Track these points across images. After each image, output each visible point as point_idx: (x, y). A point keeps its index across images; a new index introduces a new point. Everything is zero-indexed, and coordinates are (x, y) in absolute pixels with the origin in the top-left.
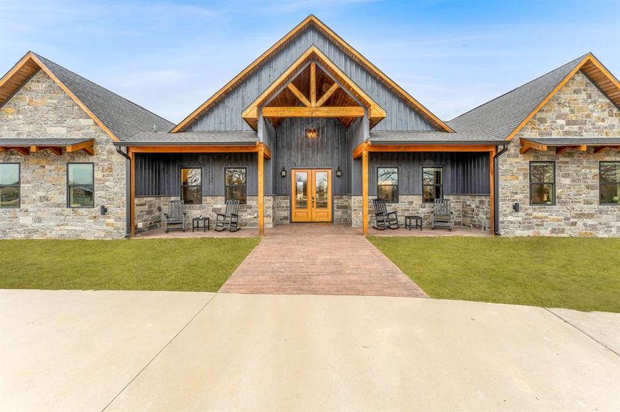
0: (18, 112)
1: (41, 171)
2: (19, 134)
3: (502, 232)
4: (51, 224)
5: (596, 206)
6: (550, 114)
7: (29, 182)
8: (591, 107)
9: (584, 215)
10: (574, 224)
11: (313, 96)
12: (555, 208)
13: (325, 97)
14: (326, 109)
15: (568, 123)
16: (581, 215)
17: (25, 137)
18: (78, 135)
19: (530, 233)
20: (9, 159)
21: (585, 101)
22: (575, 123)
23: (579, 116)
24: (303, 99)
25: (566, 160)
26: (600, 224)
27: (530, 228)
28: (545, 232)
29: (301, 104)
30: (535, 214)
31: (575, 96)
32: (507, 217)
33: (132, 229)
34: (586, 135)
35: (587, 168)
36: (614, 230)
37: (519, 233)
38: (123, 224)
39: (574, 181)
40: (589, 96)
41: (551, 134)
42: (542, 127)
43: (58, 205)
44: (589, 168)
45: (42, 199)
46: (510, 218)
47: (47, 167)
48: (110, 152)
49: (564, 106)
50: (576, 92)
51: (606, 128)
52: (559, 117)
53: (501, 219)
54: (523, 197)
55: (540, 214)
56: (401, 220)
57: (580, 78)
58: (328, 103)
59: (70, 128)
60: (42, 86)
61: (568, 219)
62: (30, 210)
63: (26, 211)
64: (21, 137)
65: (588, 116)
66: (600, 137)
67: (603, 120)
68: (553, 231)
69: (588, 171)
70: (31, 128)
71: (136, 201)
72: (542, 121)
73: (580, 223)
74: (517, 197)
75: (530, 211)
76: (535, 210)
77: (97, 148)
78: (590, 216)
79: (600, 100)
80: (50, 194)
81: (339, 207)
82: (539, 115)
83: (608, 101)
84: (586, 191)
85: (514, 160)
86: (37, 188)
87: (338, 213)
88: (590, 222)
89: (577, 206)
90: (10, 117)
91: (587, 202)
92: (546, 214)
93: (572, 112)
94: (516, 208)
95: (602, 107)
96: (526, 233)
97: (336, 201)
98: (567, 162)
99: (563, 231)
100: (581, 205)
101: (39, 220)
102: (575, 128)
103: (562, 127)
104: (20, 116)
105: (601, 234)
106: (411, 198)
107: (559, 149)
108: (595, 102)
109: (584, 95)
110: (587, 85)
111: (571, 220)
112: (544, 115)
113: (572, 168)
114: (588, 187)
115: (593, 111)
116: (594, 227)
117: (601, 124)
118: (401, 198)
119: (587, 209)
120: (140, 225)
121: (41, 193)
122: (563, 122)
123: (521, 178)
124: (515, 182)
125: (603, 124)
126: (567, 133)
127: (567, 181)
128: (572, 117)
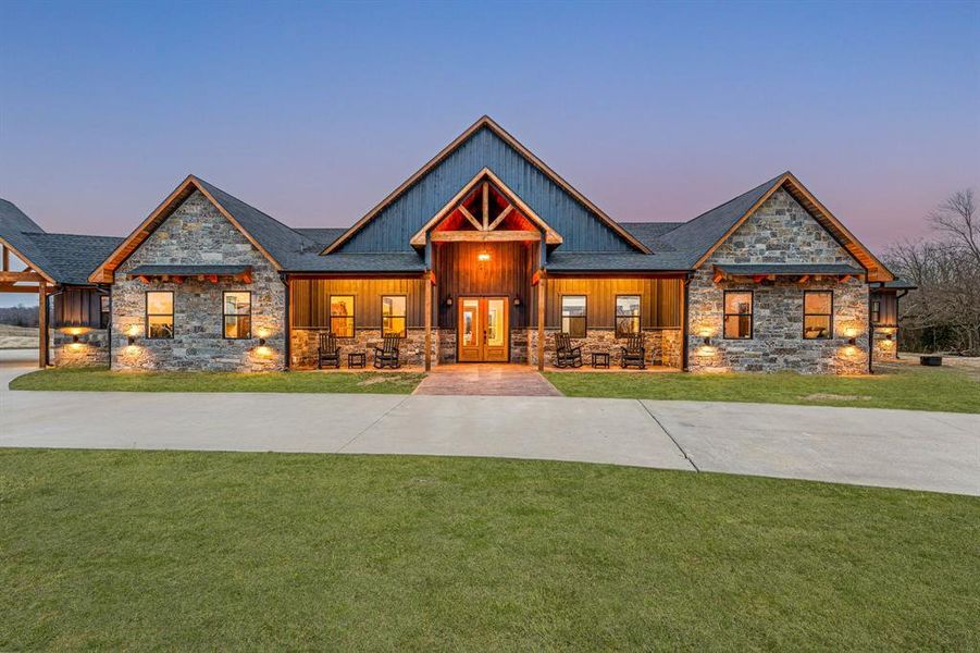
0: (172, 237)
1: (196, 300)
2: (173, 260)
3: (690, 368)
4: (207, 356)
5: (799, 340)
6: (749, 238)
7: (183, 312)
8: (795, 229)
9: (785, 350)
10: (773, 360)
11: (486, 220)
12: (752, 342)
13: (499, 219)
14: (499, 233)
15: (769, 248)
16: (781, 351)
17: (179, 263)
18: (234, 261)
19: (723, 370)
20: (163, 287)
21: (788, 224)
22: (777, 247)
23: (782, 240)
24: (475, 223)
25: (765, 289)
26: (803, 360)
27: (722, 365)
28: (741, 369)
29: (473, 228)
30: (729, 349)
31: (778, 218)
32: (698, 352)
34: (788, 261)
35: (790, 298)
36: (819, 368)
37: (711, 370)
38: (281, 357)
39: (774, 312)
40: (794, 217)
41: (749, 261)
42: (738, 253)
43: (214, 336)
44: (792, 297)
45: (196, 329)
46: (702, 353)
47: (202, 295)
48: (269, 280)
49: (764, 228)
50: (779, 212)
51: (812, 253)
52: (759, 241)
53: (690, 354)
54: (716, 330)
55: (735, 349)
56: (587, 358)
57: (783, 197)
59: (226, 255)
60: (196, 210)
61: (766, 354)
62: (184, 340)
63: (181, 342)
64: (176, 264)
65: (792, 240)
66: (805, 263)
67: (809, 245)
68: (749, 368)
69: (790, 301)
70: (185, 254)
72: (740, 245)
73: (780, 360)
74: (709, 330)
75: (723, 346)
76: (729, 344)
77: (256, 274)
78: (792, 351)
79: (806, 222)
80: (205, 324)
81: (516, 344)
82: (736, 239)
83: (815, 223)
84: (788, 324)
85: (706, 290)
86: (191, 318)
87: (516, 351)
88: (791, 358)
89: (777, 341)
90: (164, 242)
91: (789, 336)
92: (743, 349)
93: (774, 235)
94: (707, 342)
95: (808, 229)
96: (717, 371)
97: (513, 336)
98: (767, 292)
99: (761, 368)
100: (782, 339)
101: (194, 352)
102: (777, 253)
103: (762, 252)
104: (174, 241)
106: (601, 333)
108: (800, 224)
109: (787, 217)
110: (791, 204)
111: (771, 356)
112: (741, 239)
113: (771, 298)
114: (790, 320)
115: (797, 234)
116: (796, 364)
117: (806, 248)
119: (788, 344)
121: (196, 323)
122: (764, 247)
123: (714, 309)
124: (707, 313)
125: (809, 248)
126: (766, 259)
127: (767, 312)
128: (774, 241)
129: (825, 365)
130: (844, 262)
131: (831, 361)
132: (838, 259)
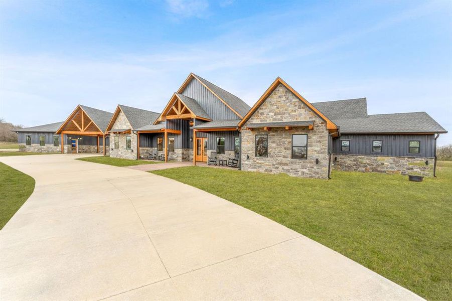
0: (118, 122)
3: (242, 169)
4: (124, 154)
5: (289, 159)
6: (266, 110)
8: (288, 104)
9: (282, 163)
10: (277, 168)
11: (179, 111)
12: (267, 159)
13: (182, 111)
14: (182, 115)
15: (275, 115)
16: (281, 164)
17: (119, 129)
18: (128, 128)
19: (255, 170)
21: (284, 101)
22: (279, 114)
23: (281, 110)
24: (177, 112)
25: (274, 134)
26: (292, 169)
27: (255, 168)
28: (262, 171)
30: (257, 161)
31: (279, 99)
32: (244, 161)
33: (139, 157)
34: (285, 120)
36: (300, 173)
37: (250, 170)
38: (136, 155)
39: (277, 145)
40: (287, 99)
41: (266, 121)
42: (262, 117)
43: (125, 149)
44: (286, 138)
45: (123, 147)
46: (246, 162)
47: (123, 138)
49: (273, 105)
50: (280, 97)
51: (296, 115)
52: (270, 111)
53: (242, 162)
54: (252, 153)
55: (260, 162)
57: (282, 89)
58: (184, 113)
61: (273, 165)
62: (120, 150)
65: (286, 110)
66: (293, 121)
67: (295, 111)
68: (266, 170)
69: (285, 140)
70: (120, 126)
71: (141, 148)
72: (262, 114)
73: (280, 168)
74: (249, 152)
75: (255, 160)
76: (257, 159)
78: (286, 164)
79: (294, 100)
83: (298, 100)
84: (284, 151)
86: (121, 144)
88: (286, 167)
89: (279, 159)
91: (284, 157)
92: (263, 162)
93: (278, 108)
94: (248, 157)
95: (294, 104)
96: (252, 170)
98: (274, 135)
99: (271, 171)
100: (281, 158)
102: (279, 117)
103: (272, 116)
105: (292, 175)
106: (230, 152)
107: (270, 129)
108: (291, 101)
109: (284, 98)
110: (286, 92)
111: (276, 166)
112: (263, 111)
113: (276, 138)
114: (285, 149)
115: (289, 107)
116: (288, 171)
117: (293, 113)
118: (226, 152)
119: (284, 160)
120: (142, 156)
122: (273, 114)
123: (251, 143)
124: (249, 145)
125: (295, 113)
126: (274, 120)
127: (274, 145)
128: (277, 111)
129: (303, 173)
130: (314, 119)
131: (306, 171)
132: (310, 118)
